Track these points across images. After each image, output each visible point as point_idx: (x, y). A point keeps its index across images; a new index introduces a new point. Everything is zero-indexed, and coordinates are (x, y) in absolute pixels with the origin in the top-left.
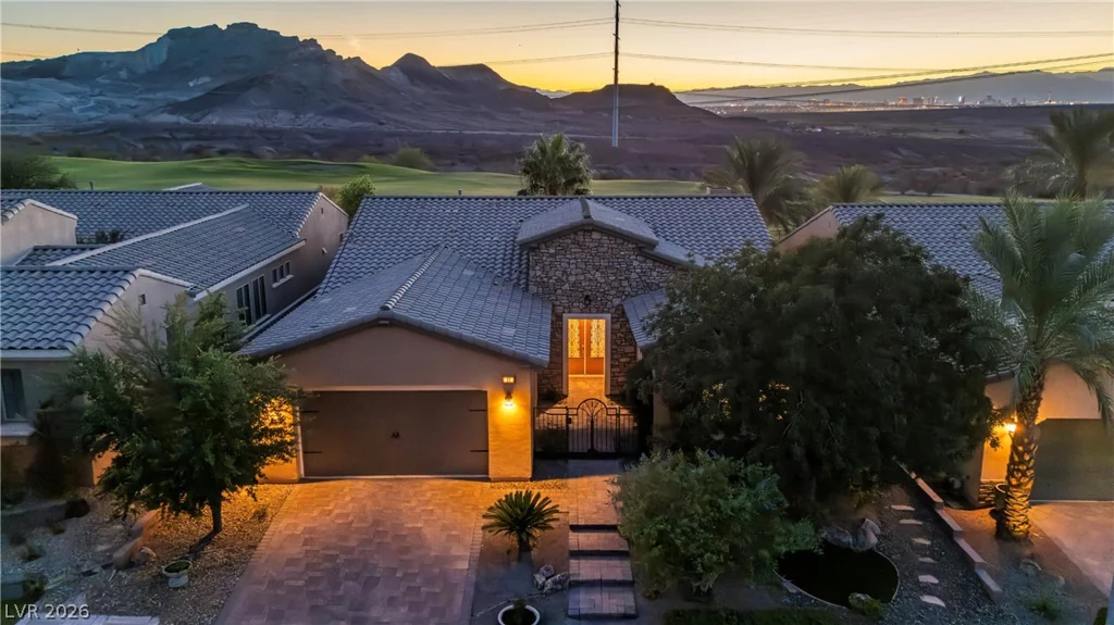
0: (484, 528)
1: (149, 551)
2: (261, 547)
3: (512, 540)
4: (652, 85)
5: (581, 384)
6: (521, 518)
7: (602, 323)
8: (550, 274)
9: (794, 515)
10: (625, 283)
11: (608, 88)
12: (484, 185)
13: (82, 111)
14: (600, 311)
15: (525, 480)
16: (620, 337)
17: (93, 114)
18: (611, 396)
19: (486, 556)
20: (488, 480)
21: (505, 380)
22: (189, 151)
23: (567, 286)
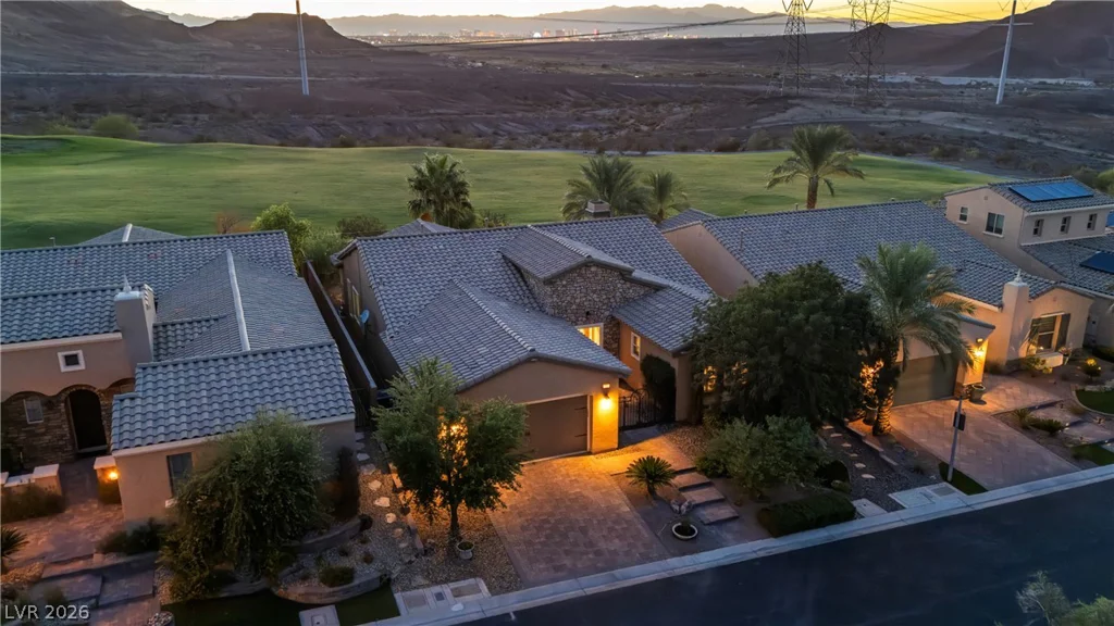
1: (432, 541)
7: (598, 329)
8: (563, 299)
14: (596, 322)
15: (614, 449)
16: (609, 338)
20: (590, 453)
21: (605, 386)
23: (574, 307)
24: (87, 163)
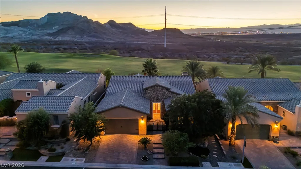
0: (138, 144)
1: (81, 147)
2: (100, 147)
3: (143, 146)
4: (175, 28)
5: (156, 115)
6: (145, 142)
7: (160, 104)
8: (150, 94)
9: (190, 141)
10: (164, 96)
11: (164, 29)
12: (132, 61)
13: (25, 35)
14: (159, 102)
15: (145, 135)
16: (163, 107)
17: (28, 36)
18: (161, 118)
19: (139, 148)
20: (138, 135)
21: (142, 117)
22: (56, 48)
23: (153, 97)
24: (102, 60)
